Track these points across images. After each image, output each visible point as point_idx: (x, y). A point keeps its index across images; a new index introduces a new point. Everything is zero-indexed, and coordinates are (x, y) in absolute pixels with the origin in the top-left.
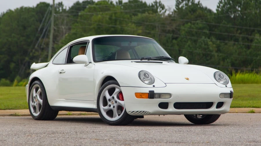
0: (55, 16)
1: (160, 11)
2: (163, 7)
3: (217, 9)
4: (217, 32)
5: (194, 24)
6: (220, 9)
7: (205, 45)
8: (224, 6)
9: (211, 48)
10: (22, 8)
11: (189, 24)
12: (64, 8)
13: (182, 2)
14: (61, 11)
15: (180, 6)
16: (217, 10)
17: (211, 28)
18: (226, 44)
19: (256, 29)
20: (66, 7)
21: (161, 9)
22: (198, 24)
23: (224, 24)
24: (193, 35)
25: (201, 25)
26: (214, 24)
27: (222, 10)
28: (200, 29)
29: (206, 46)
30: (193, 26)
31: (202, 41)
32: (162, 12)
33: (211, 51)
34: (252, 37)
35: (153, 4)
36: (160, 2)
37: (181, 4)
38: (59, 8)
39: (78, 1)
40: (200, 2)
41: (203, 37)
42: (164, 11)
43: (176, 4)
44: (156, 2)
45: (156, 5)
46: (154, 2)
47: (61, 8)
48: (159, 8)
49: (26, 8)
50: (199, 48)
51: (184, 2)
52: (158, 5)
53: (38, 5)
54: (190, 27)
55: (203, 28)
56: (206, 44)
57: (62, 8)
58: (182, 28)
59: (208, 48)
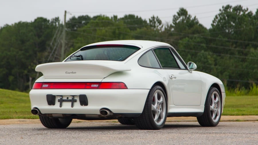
1: (158, 26)
2: (160, 22)
3: (213, 23)
5: (192, 38)
6: (215, 24)
7: (204, 58)
8: (219, 21)
9: (210, 62)
10: (20, 23)
11: (187, 38)
12: (61, 23)
13: (179, 17)
14: (57, 26)
15: (178, 21)
16: (212, 25)
17: (208, 41)
18: (222, 58)
19: (250, 42)
20: (62, 22)
21: (158, 24)
22: (195, 38)
23: (220, 38)
24: (191, 49)
25: (198, 40)
26: (210, 37)
27: (218, 25)
28: (198, 42)
29: (205, 60)
30: (190, 40)
31: (202, 55)
32: (159, 28)
33: (211, 65)
34: (247, 50)
35: (151, 19)
36: (157, 17)
37: (178, 19)
38: (55, 23)
39: (74, 17)
40: (196, 18)
41: (203, 51)
42: (161, 26)
43: (173, 19)
44: (153, 18)
45: (154, 20)
46: (152, 18)
47: (57, 23)
48: (157, 23)
49: (23, 23)
50: (199, 62)
51: (181, 18)
52: (155, 20)
53: (36, 20)
54: (188, 41)
55: (201, 42)
56: (206, 58)
57: (59, 23)
58: (180, 41)
59: (207, 62)
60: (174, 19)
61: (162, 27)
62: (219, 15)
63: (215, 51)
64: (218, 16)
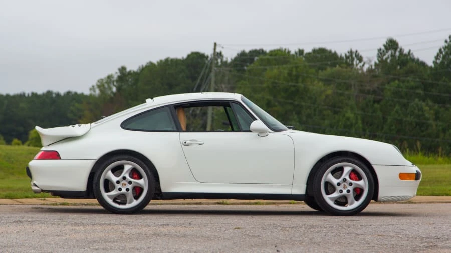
0: (216, 71)
1: (357, 65)
2: (360, 59)
3: (435, 61)
4: (435, 92)
5: (403, 82)
6: (438, 62)
7: (419, 111)
8: (444, 57)
9: (427, 115)
10: (167, 60)
11: (397, 82)
12: (225, 60)
13: (387, 52)
14: (220, 64)
15: (385, 58)
16: (435, 63)
17: (426, 87)
18: (447, 109)
20: (227, 59)
21: (358, 62)
22: (408, 82)
23: (444, 81)
24: (402, 97)
25: (412, 84)
26: (430, 81)
27: (442, 63)
28: (412, 88)
29: (420, 113)
30: (402, 85)
31: (415, 106)
32: (359, 67)
33: (428, 119)
35: (348, 55)
36: (356, 52)
37: (385, 55)
38: (217, 60)
39: (244, 51)
40: (411, 53)
41: (417, 100)
42: (361, 64)
43: (378, 54)
44: (351, 52)
45: (351, 56)
46: (348, 53)
47: (219, 61)
48: (356, 60)
49: (172, 60)
50: (411, 116)
51: (390, 53)
52: (354, 56)
53: (189, 56)
54: (399, 86)
55: (416, 88)
56: (421, 109)
57: (222, 60)
58: (387, 87)
59: (423, 115)
60: (380, 54)
61: (363, 66)
62: (445, 48)
63: (437, 100)
64: (443, 50)
